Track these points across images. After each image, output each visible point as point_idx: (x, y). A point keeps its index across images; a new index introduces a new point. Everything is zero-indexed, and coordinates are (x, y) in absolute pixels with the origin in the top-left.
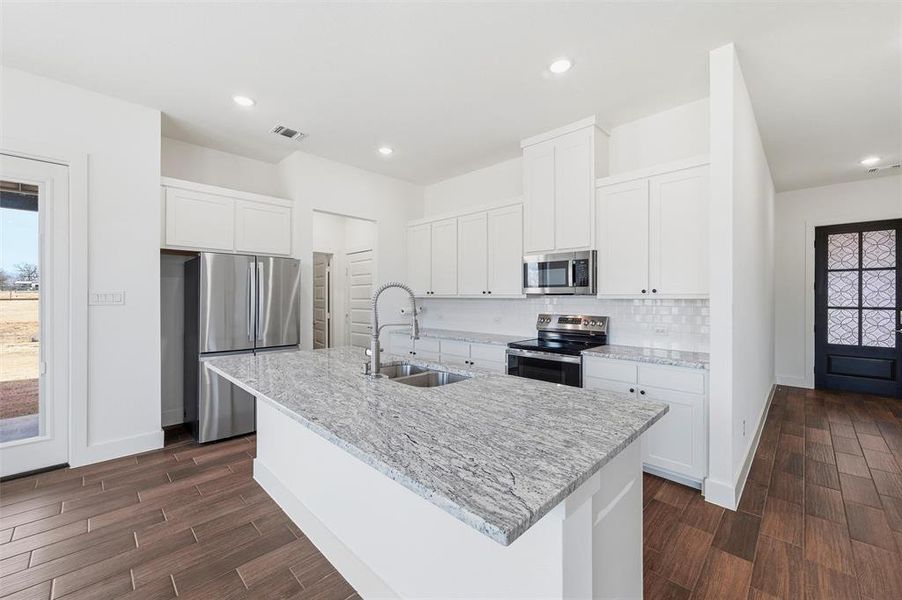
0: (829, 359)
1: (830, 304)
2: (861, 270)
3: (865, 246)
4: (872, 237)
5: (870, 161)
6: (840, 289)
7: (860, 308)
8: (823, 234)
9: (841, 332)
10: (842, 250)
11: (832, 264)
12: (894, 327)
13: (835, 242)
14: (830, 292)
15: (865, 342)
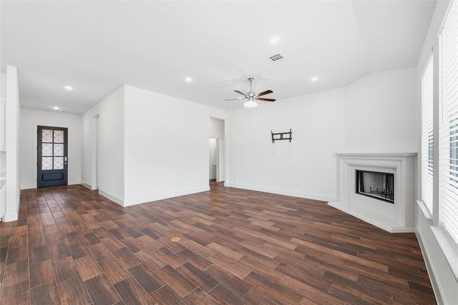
0: (42, 176)
1: (43, 155)
2: (53, 143)
3: (54, 135)
4: (57, 132)
5: (56, 108)
6: (46, 150)
7: (53, 156)
8: (40, 129)
9: (47, 165)
10: (47, 136)
11: (43, 140)
12: (63, 162)
13: (45, 133)
14: (43, 151)
15: (54, 168)
